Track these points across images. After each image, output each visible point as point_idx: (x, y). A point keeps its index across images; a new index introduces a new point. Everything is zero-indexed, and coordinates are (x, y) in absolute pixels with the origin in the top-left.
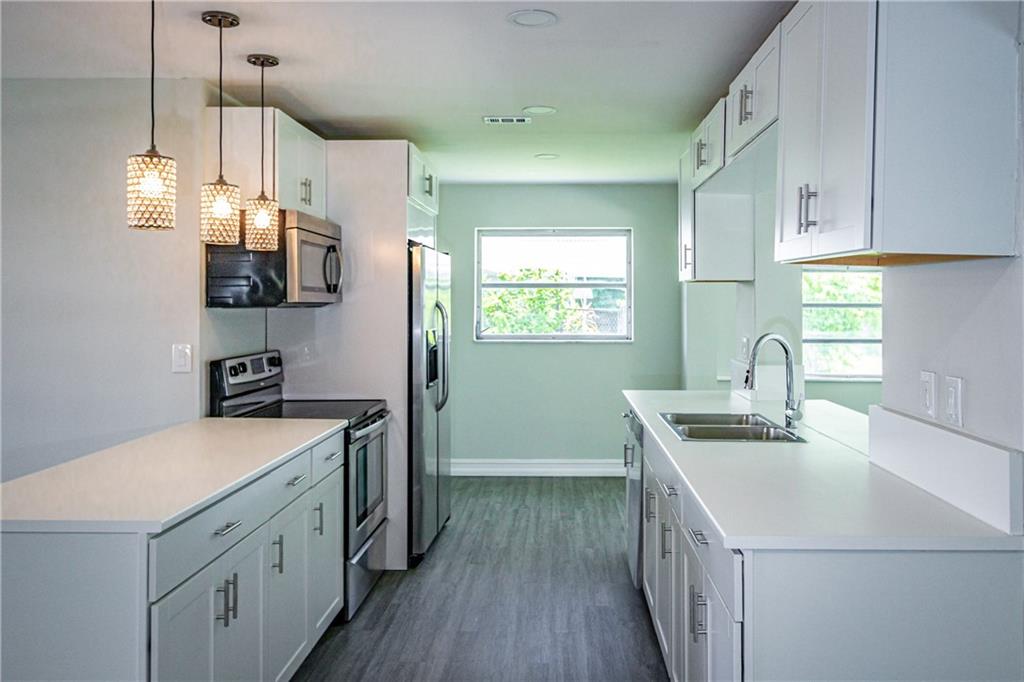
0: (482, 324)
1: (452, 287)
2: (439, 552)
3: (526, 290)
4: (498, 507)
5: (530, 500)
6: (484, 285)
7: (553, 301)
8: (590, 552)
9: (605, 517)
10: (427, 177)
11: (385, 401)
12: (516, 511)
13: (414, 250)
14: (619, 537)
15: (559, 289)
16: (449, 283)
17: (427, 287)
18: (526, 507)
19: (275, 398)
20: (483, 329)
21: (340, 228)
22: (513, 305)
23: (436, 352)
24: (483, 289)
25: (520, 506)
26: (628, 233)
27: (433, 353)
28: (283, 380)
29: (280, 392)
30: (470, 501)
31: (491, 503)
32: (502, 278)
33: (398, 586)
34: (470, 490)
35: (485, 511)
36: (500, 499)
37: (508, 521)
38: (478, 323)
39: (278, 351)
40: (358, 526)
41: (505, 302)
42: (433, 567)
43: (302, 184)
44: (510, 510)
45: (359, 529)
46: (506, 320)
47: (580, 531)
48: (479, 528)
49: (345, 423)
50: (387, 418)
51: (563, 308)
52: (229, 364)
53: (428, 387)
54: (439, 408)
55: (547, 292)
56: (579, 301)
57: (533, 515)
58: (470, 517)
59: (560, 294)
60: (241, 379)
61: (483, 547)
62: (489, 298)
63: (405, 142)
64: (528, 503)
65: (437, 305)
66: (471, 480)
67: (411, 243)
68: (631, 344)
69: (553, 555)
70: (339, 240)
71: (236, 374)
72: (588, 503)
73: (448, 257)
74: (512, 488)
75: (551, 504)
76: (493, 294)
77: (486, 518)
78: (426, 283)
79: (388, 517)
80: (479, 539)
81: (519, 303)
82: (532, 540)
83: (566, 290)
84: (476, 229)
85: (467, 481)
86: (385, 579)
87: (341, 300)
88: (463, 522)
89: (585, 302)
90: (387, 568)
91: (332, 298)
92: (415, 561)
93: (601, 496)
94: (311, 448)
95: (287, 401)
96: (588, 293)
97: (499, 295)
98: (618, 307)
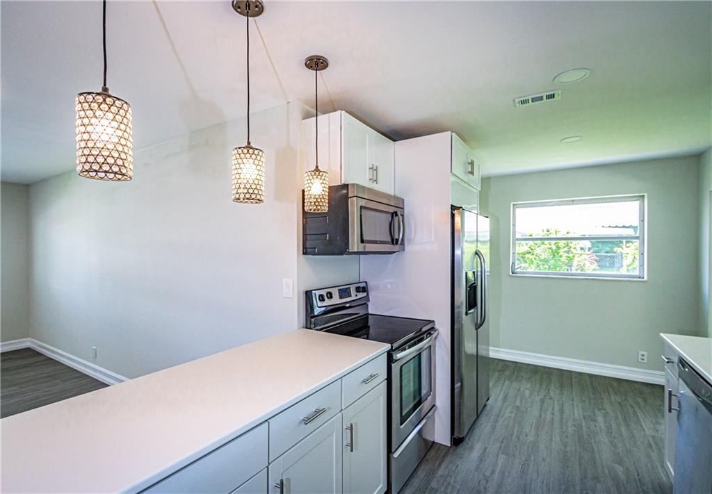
0: (516, 264)
1: (491, 241)
2: (477, 432)
3: (546, 242)
4: (527, 392)
5: (554, 392)
6: (517, 240)
7: (566, 249)
8: (620, 470)
9: (627, 425)
10: (470, 161)
11: (433, 321)
12: (542, 401)
13: (456, 212)
14: (648, 456)
15: (569, 242)
16: (488, 238)
17: (466, 241)
18: (551, 398)
19: (362, 312)
20: (516, 267)
21: (403, 200)
22: (538, 251)
23: (475, 288)
24: (517, 242)
25: (545, 396)
26: (641, 199)
27: (472, 290)
28: (369, 301)
29: (367, 308)
30: (506, 383)
31: (522, 389)
32: (531, 235)
33: (440, 465)
34: (507, 373)
35: (516, 397)
36: (529, 385)
37: (536, 413)
38: (513, 263)
39: (366, 282)
40: (401, 425)
41: (532, 249)
42: (471, 448)
43: (370, 168)
44: (538, 399)
45: (402, 427)
46: (533, 260)
47: (603, 438)
48: (511, 412)
49: (387, 346)
50: (434, 335)
51: (572, 253)
52: (318, 293)
53: (467, 314)
54: (478, 327)
55: (562, 243)
56: (582, 249)
57: (557, 408)
58: (505, 399)
59: (571, 245)
60: (327, 302)
61: (514, 437)
62: (522, 248)
63: (449, 132)
64: (552, 394)
65: (476, 253)
66: (507, 363)
67: (453, 208)
68: (644, 282)
69: (580, 466)
70: (403, 208)
71: (323, 300)
72: (607, 406)
73: (488, 219)
74: (538, 377)
75: (573, 400)
76: (525, 245)
77: (518, 403)
78: (465, 238)
79: (436, 404)
80: (511, 425)
81: (542, 251)
82: (558, 439)
83: (574, 242)
84: (512, 204)
85: (505, 365)
86: (432, 453)
87: (404, 250)
88: (499, 403)
89: (587, 249)
90: (436, 441)
91: (396, 248)
92: (457, 442)
93: (618, 399)
94: (341, 378)
95: (371, 314)
96: (587, 244)
97: (529, 245)
98: (615, 253)
